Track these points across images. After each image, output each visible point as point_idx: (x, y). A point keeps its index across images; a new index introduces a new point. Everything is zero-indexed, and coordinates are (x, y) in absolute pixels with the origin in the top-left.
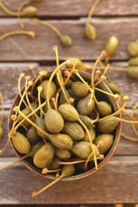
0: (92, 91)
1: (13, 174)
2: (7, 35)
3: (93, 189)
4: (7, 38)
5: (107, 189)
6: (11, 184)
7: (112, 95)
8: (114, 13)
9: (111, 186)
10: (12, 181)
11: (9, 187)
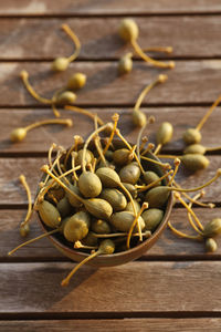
0: (138, 159)
1: (40, 278)
2: (38, 124)
3: (141, 295)
4: (38, 127)
5: (158, 295)
6: (36, 289)
7: (160, 163)
8: (167, 101)
9: (163, 292)
10: (38, 286)
11: (33, 292)
